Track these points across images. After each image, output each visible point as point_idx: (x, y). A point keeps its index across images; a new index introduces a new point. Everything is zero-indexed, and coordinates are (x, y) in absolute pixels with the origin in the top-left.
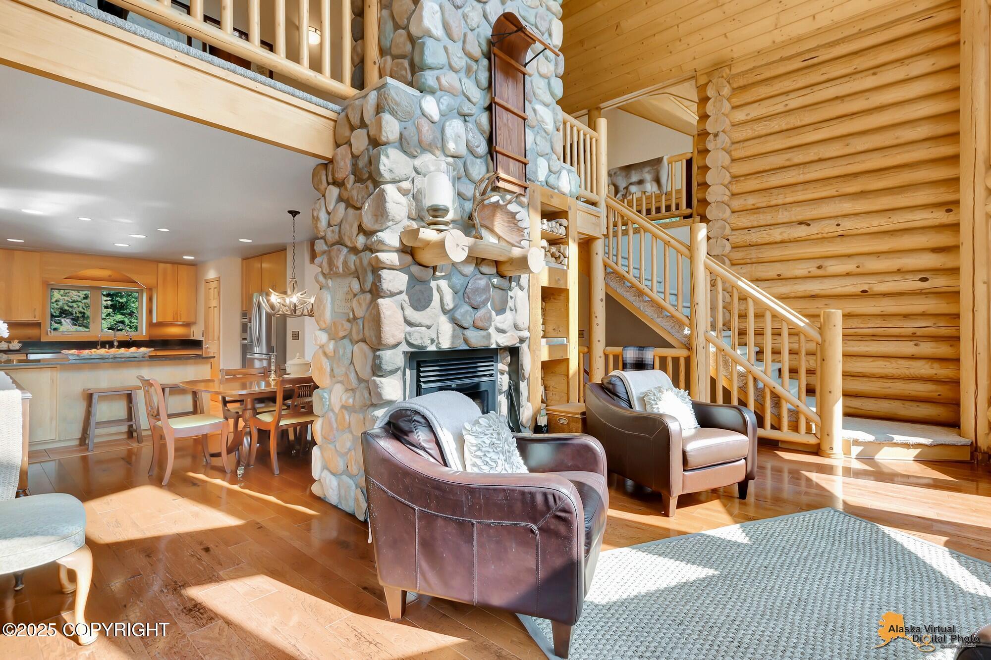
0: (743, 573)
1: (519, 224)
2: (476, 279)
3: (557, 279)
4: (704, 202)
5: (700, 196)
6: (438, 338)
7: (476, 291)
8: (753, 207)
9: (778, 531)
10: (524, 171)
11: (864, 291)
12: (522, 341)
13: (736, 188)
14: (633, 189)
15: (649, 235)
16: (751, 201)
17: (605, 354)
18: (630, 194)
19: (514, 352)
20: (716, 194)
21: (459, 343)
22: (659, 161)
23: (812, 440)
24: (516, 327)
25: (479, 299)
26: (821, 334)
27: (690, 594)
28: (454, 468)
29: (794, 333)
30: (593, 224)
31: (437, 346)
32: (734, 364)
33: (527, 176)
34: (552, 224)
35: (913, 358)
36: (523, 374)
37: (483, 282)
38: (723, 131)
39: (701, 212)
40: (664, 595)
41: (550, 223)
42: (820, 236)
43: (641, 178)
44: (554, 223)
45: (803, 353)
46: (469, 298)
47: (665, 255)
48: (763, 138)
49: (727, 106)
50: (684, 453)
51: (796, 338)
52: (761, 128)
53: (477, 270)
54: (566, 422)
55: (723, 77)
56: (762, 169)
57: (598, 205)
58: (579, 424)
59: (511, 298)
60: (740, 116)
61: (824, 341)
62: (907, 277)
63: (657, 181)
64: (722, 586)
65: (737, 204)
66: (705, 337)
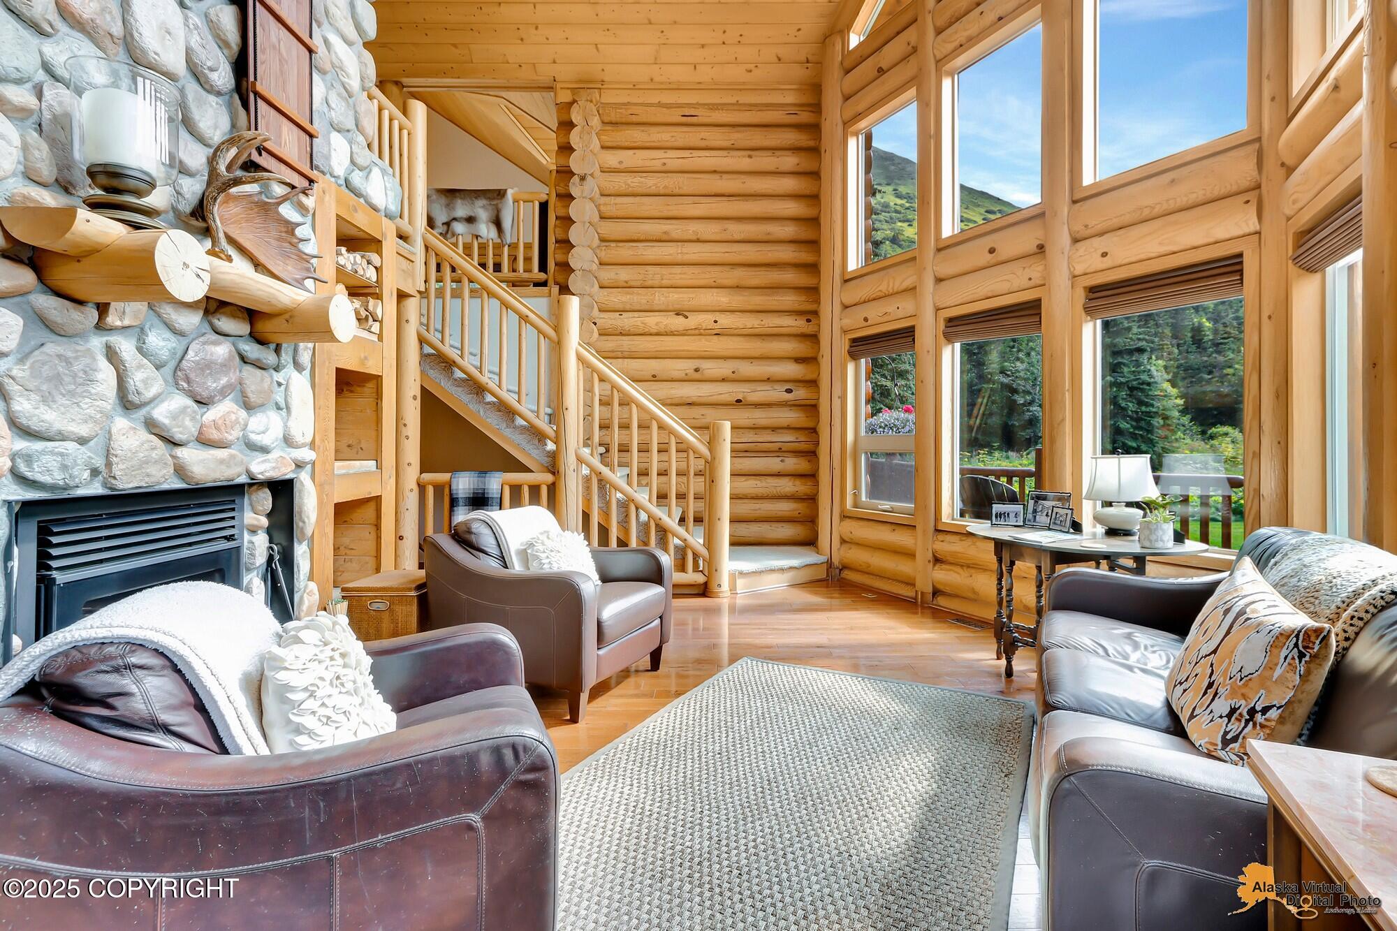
0: (700, 771)
1: (301, 246)
2: (204, 343)
3: (362, 356)
4: (565, 267)
5: (560, 257)
6: (109, 465)
7: (207, 366)
8: (625, 285)
9: (710, 701)
10: (309, 149)
11: (739, 401)
12: (299, 466)
13: (605, 255)
14: (459, 228)
15: (495, 303)
16: (624, 274)
17: (419, 485)
18: (454, 235)
19: (282, 490)
20: (581, 258)
21: (163, 477)
22: (501, 194)
23: (700, 579)
24: (288, 441)
25: (212, 385)
26: (710, 450)
27: (655, 827)
28: (248, 751)
29: (683, 448)
30: (403, 270)
31: (105, 485)
32: (613, 490)
33: (315, 162)
34: (355, 258)
35: (779, 475)
36: (302, 529)
37: (222, 350)
38: (592, 175)
39: (560, 279)
40: (624, 844)
41: (351, 256)
42: (697, 332)
43: (473, 215)
44: (358, 256)
45: (692, 473)
46: (188, 380)
47: (520, 335)
48: (638, 198)
49: (596, 144)
50: (599, 624)
51: (685, 455)
52: (635, 182)
53: (206, 325)
54: (382, 607)
55: (591, 101)
56: (636, 238)
57: (409, 240)
58: (411, 605)
59: (279, 384)
60: (612, 159)
61: (714, 458)
62: (776, 387)
63: (498, 223)
64: (685, 799)
65: (608, 275)
66: (576, 455)
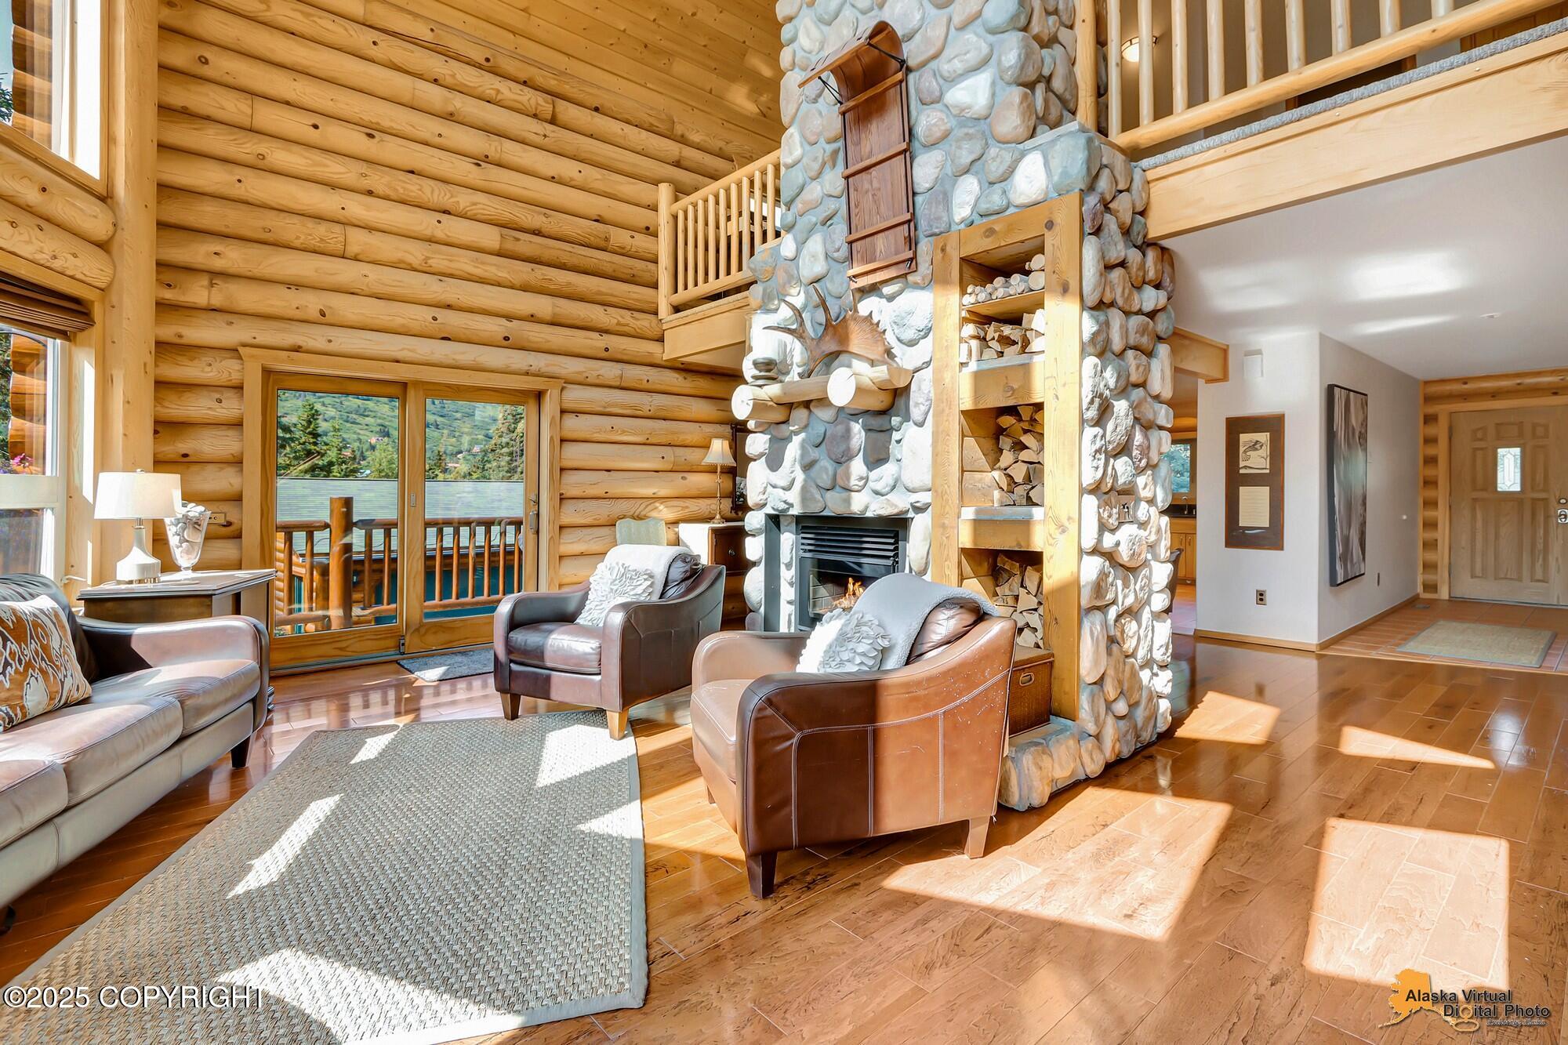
2: (837, 424)
3: (1006, 388)
10: (906, 234)
12: (917, 509)
24: (906, 487)
53: (843, 412)
59: (898, 441)
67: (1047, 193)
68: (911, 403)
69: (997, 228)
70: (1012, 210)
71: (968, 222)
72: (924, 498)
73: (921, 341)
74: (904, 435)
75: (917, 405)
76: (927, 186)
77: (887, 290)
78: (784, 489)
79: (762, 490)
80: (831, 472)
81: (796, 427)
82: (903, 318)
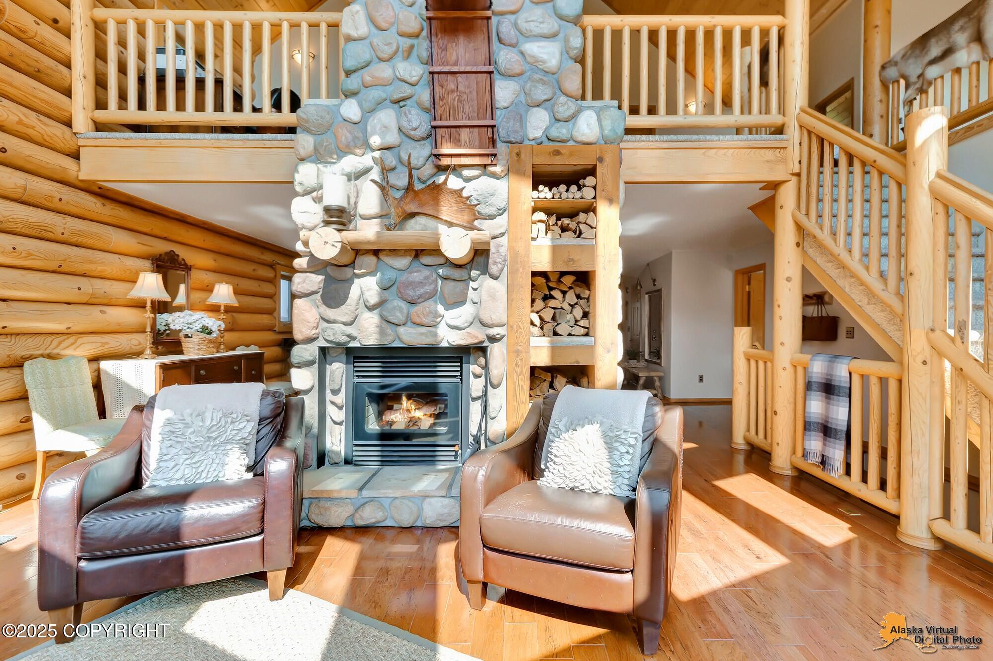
6: (358, 334)
10: (490, 136)
12: (493, 339)
14: (934, 71)
17: (792, 364)
18: (929, 82)
24: (482, 323)
31: (360, 342)
34: (559, 189)
41: (554, 189)
44: (565, 187)
53: (418, 263)
59: (475, 289)
63: (979, 38)
66: (929, 341)
67: (598, 139)
68: (490, 261)
69: (563, 152)
70: (571, 143)
71: (539, 141)
72: (501, 331)
73: (498, 217)
74: (480, 285)
75: (495, 263)
76: (506, 105)
77: (466, 173)
78: (345, 324)
79: (315, 325)
80: (405, 311)
81: (363, 271)
82: (486, 197)
